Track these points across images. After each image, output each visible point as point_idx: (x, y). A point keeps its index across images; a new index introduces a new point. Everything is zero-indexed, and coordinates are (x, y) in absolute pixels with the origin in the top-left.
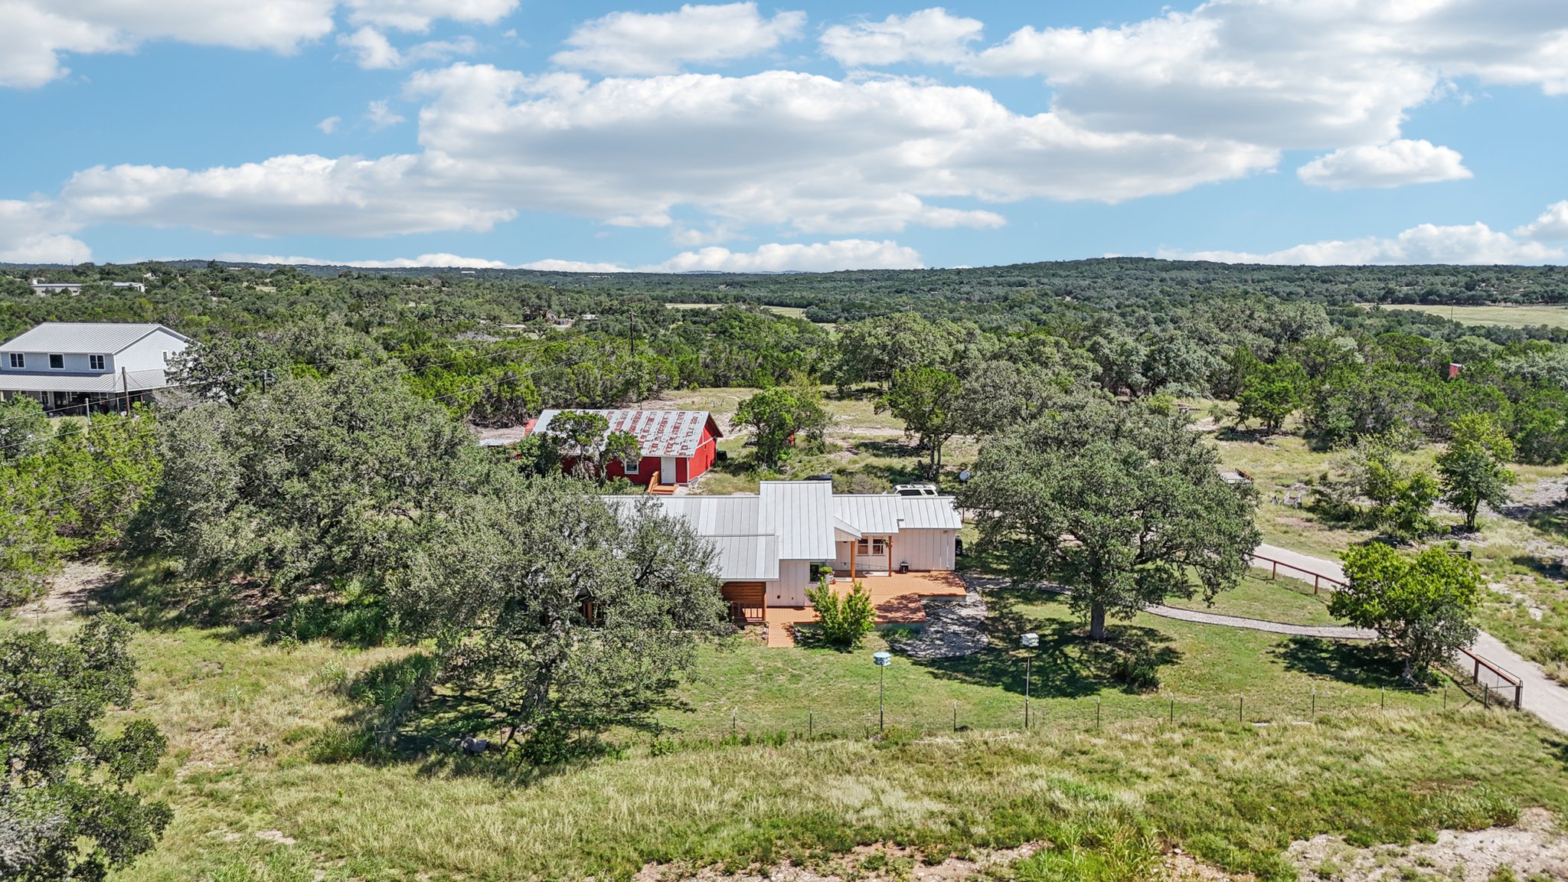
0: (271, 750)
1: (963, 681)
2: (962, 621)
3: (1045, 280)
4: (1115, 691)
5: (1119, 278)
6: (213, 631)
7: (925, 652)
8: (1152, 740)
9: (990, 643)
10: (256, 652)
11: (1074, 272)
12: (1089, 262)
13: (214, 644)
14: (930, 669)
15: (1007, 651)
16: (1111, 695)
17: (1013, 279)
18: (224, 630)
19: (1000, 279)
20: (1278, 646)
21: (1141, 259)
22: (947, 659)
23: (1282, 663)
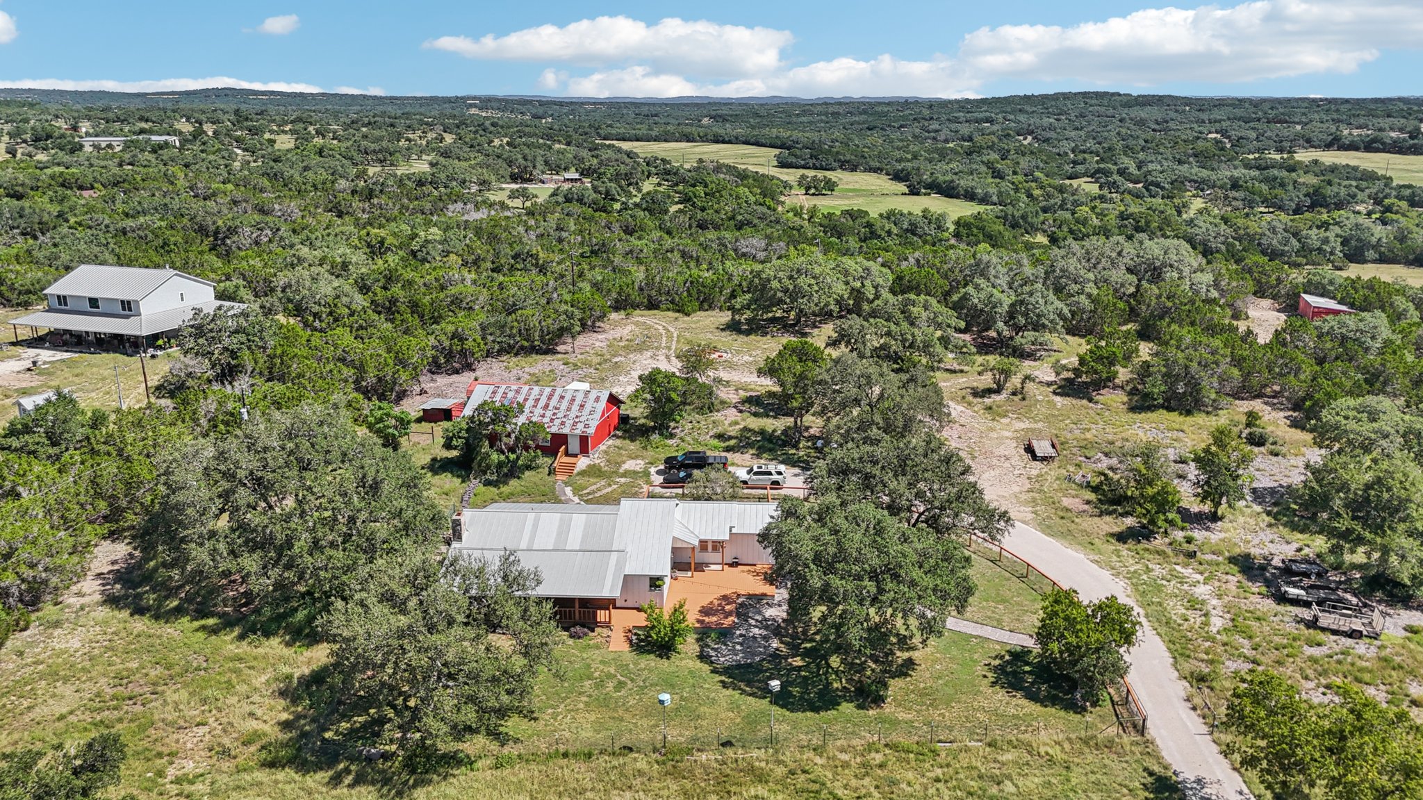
0: (233, 753)
1: (743, 692)
2: (764, 624)
3: (1012, 117)
4: (851, 705)
5: (1082, 116)
6: (203, 622)
7: (725, 659)
8: (859, 760)
9: (777, 649)
10: (232, 647)
11: (1039, 109)
12: (1056, 97)
13: (201, 635)
14: (723, 678)
15: (786, 658)
16: (847, 708)
17: (982, 115)
18: (211, 621)
19: (968, 115)
20: (996, 657)
21: (1106, 93)
22: (739, 666)
23: (991, 676)
